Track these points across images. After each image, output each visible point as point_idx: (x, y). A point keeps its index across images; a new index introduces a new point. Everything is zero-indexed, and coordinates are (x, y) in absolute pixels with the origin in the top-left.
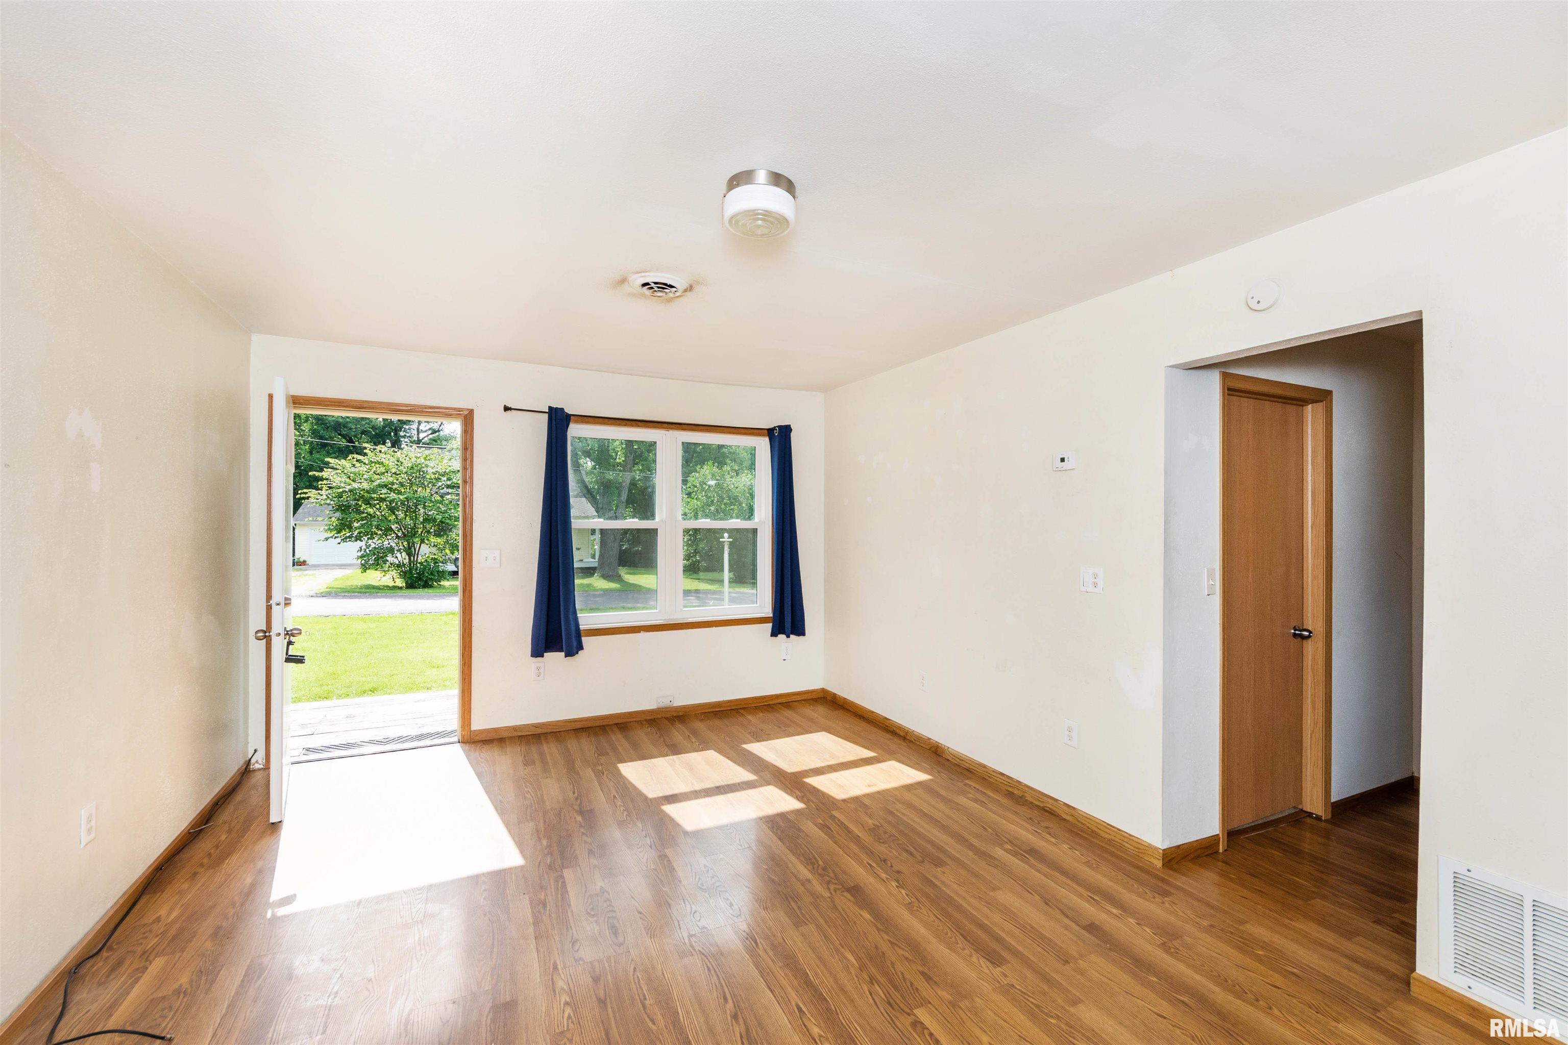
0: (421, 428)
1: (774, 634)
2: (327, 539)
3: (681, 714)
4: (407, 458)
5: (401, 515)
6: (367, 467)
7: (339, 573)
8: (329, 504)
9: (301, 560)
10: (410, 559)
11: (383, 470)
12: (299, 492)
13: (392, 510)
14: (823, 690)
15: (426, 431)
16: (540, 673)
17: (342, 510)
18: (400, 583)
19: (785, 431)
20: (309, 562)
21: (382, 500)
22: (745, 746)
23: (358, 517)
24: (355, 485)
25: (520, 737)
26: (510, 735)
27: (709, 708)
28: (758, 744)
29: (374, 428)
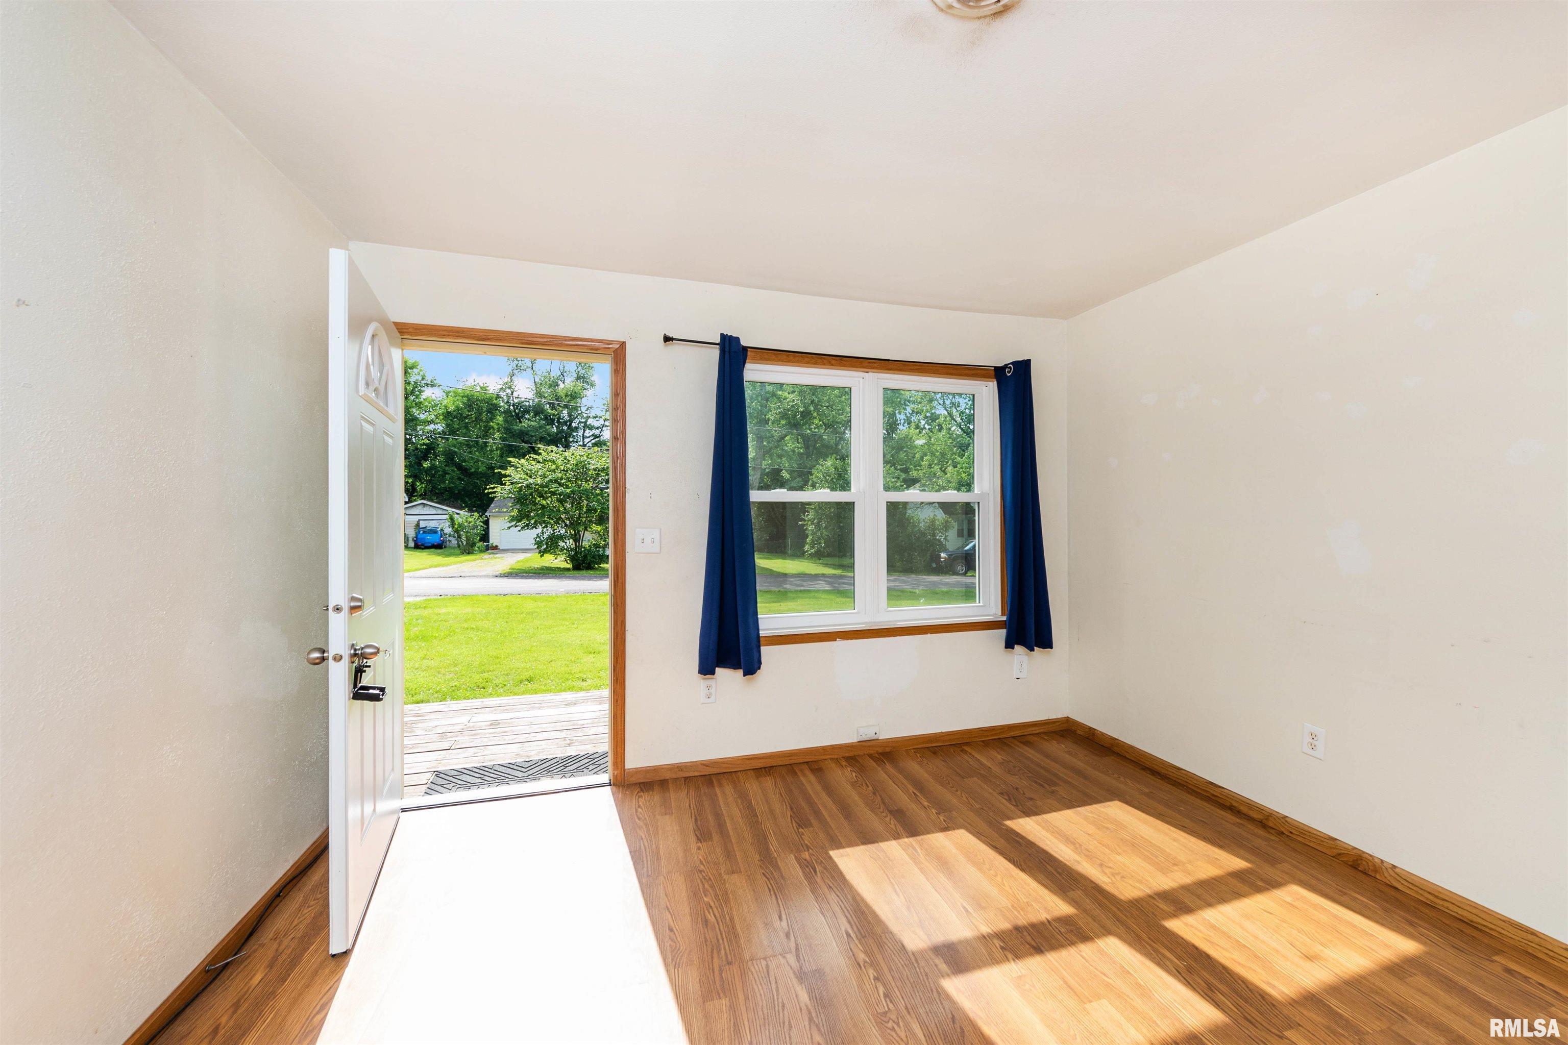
0: (585, 434)
1: (1009, 645)
2: (509, 528)
3: (888, 750)
4: (573, 457)
5: (568, 506)
6: (542, 465)
7: (521, 556)
8: (511, 498)
9: (494, 545)
10: (576, 544)
11: (554, 467)
12: (488, 487)
13: (561, 501)
14: (1067, 720)
15: (589, 437)
16: (711, 694)
17: (521, 502)
18: (569, 566)
19: (1023, 368)
20: (501, 547)
21: (553, 493)
22: (1009, 823)
23: (534, 508)
24: (531, 481)
25: (686, 778)
26: (674, 776)
27: (923, 743)
28: (1027, 819)
29: (549, 435)
